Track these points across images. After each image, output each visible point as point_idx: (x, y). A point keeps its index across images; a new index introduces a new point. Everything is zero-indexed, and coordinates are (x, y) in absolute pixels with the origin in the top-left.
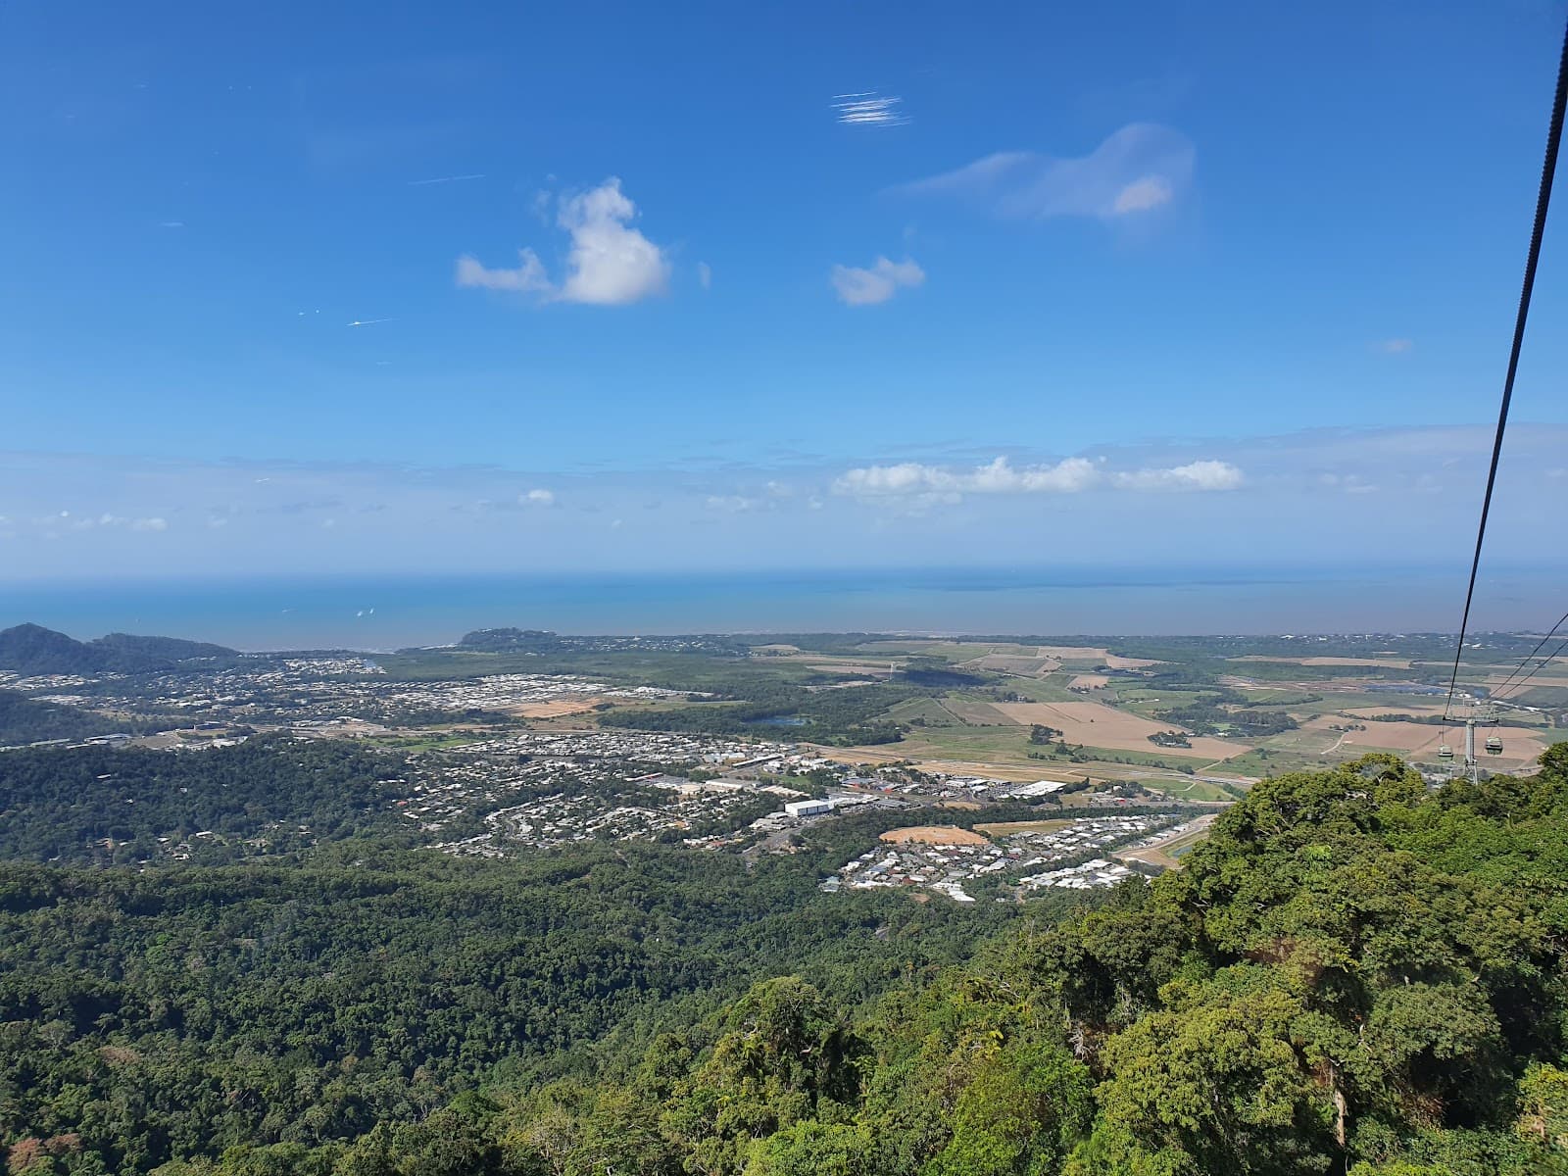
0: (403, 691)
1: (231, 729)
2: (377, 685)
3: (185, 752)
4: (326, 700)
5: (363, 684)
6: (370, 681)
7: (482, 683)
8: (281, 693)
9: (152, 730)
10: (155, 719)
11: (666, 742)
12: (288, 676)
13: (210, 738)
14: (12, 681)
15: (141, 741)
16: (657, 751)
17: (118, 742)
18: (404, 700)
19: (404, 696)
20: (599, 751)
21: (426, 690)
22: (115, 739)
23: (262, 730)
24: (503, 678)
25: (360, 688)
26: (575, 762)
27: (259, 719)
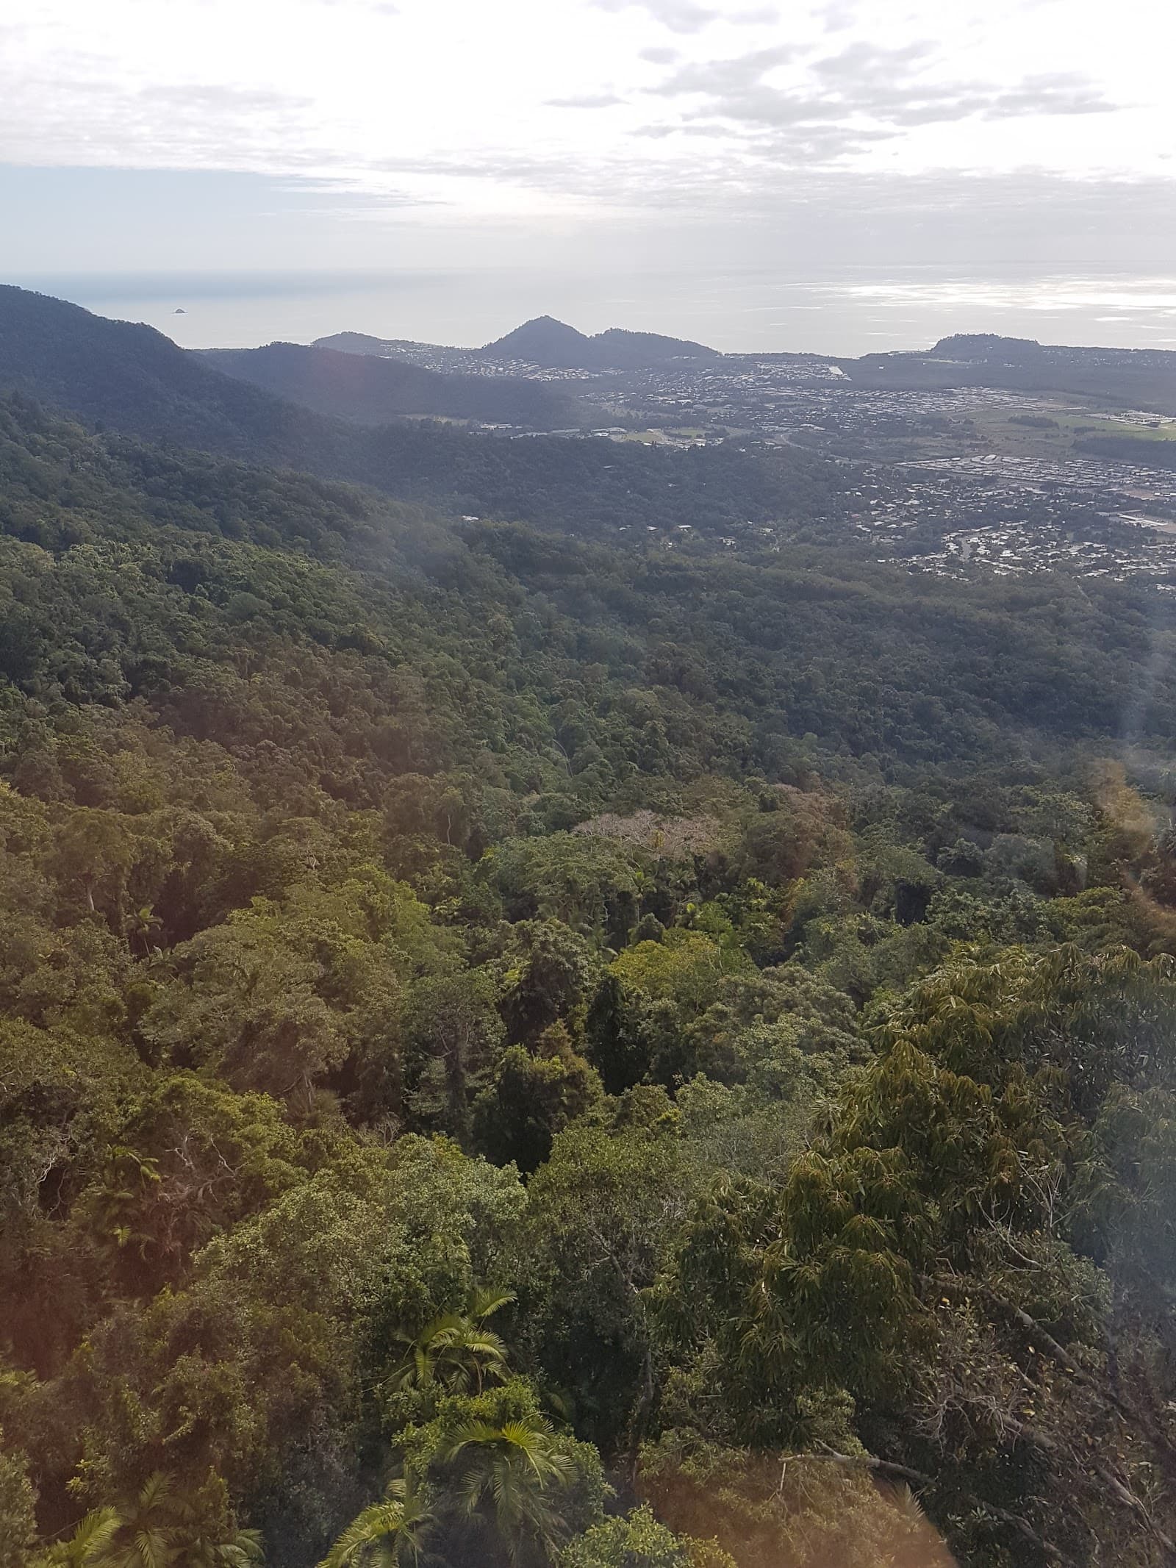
0: (867, 400)
1: (710, 429)
2: (840, 392)
3: (671, 448)
4: (792, 406)
5: (827, 391)
6: (834, 388)
7: (951, 394)
8: (752, 396)
9: (641, 427)
10: (645, 416)
11: (1149, 476)
12: (759, 379)
13: (689, 437)
14: (534, 372)
15: (633, 436)
16: (1137, 486)
17: (618, 436)
18: (867, 410)
19: (868, 405)
20: (1071, 479)
21: (891, 400)
22: (614, 433)
23: (734, 432)
24: (975, 391)
25: (824, 395)
26: (1041, 489)
27: (733, 422)
